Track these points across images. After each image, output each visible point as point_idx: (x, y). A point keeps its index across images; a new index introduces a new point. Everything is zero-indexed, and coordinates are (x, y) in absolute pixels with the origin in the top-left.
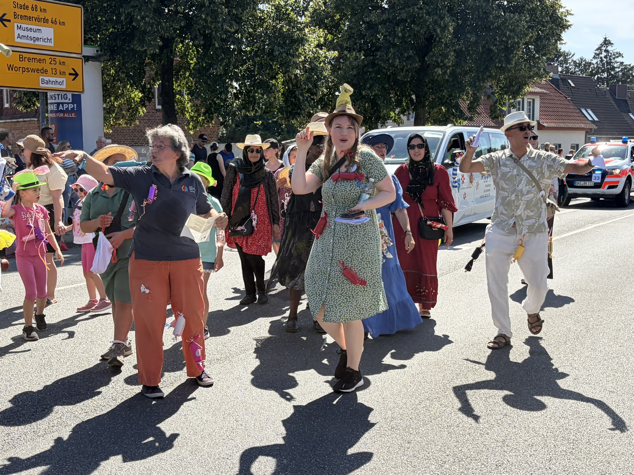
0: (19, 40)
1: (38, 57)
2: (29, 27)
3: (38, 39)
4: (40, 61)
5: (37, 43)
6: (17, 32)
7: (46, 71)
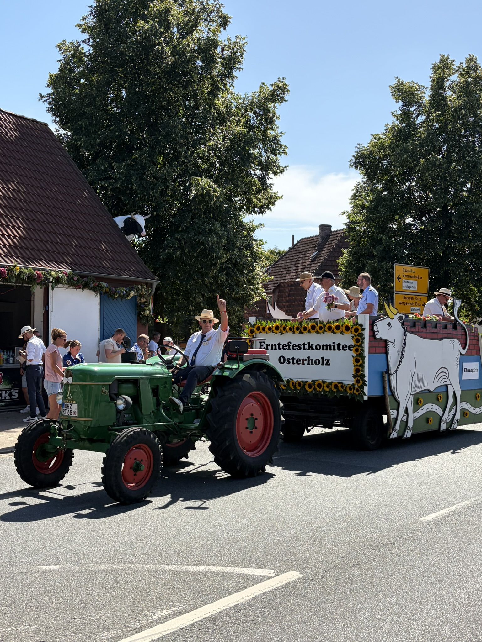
0: (404, 288)
1: (411, 296)
2: (408, 281)
3: (411, 287)
4: (411, 298)
5: (411, 289)
6: (404, 284)
7: (413, 304)
